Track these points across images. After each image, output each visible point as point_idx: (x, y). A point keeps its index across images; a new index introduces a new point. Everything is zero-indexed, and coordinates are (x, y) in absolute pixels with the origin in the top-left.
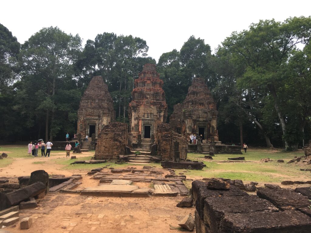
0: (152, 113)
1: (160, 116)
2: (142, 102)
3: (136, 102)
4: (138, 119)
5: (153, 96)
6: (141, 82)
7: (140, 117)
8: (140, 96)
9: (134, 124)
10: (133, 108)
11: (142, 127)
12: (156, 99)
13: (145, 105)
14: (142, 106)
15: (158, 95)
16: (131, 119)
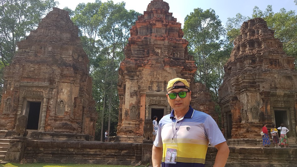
2: (148, 61)
3: (134, 61)
4: (137, 95)
5: (169, 51)
6: (144, 26)
7: (144, 89)
8: (141, 50)
9: (130, 105)
10: (128, 72)
11: (147, 111)
12: (174, 57)
13: (153, 66)
14: (148, 67)
15: (177, 49)
16: (122, 95)
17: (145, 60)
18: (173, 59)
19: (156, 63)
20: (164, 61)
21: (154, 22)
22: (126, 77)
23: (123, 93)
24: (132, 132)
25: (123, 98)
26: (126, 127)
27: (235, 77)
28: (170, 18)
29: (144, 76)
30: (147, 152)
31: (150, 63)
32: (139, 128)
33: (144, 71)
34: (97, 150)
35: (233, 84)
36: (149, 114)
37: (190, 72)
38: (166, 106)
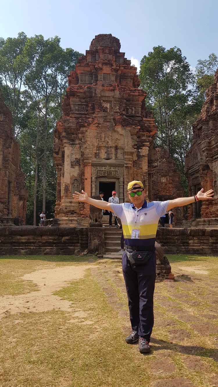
0: (120, 145)
1: (139, 156)
2: (93, 119)
3: (74, 119)
4: (80, 165)
5: (121, 105)
6: (87, 71)
7: (88, 157)
8: (84, 105)
9: (71, 178)
10: (67, 135)
11: (93, 186)
12: (127, 113)
13: (100, 125)
14: (93, 127)
15: (131, 103)
16: (60, 165)
17: (89, 118)
18: (126, 116)
19: (104, 121)
20: (114, 119)
21: (100, 65)
22: (65, 141)
23: (61, 162)
24: (75, 213)
25: (61, 169)
26: (66, 206)
27: (207, 140)
28: (121, 61)
29: (89, 139)
30: (95, 238)
31: (96, 121)
32: (84, 208)
33: (88, 133)
34: (31, 237)
35: (203, 149)
36: (96, 189)
37: (148, 133)
38: (119, 179)
